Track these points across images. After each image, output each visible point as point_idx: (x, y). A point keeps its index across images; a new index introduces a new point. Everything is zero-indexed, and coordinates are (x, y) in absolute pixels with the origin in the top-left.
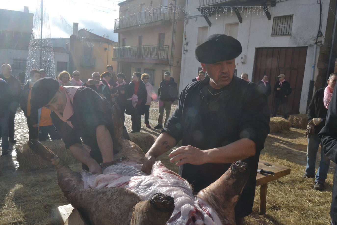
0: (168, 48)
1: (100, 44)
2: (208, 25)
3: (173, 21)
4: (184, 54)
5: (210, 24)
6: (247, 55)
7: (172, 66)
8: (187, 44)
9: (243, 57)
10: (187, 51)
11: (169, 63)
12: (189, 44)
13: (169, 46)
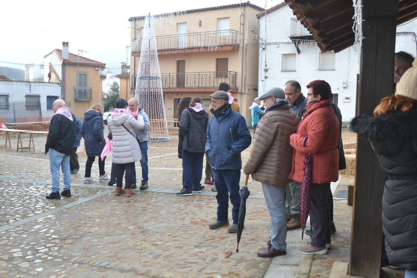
0: (236, 74)
1: (96, 70)
2: (297, 52)
3: (241, 46)
4: (263, 80)
5: (299, 52)
6: (348, 81)
7: (244, 94)
8: (266, 70)
9: (345, 82)
10: (266, 77)
11: (239, 91)
12: (269, 71)
13: (236, 73)
